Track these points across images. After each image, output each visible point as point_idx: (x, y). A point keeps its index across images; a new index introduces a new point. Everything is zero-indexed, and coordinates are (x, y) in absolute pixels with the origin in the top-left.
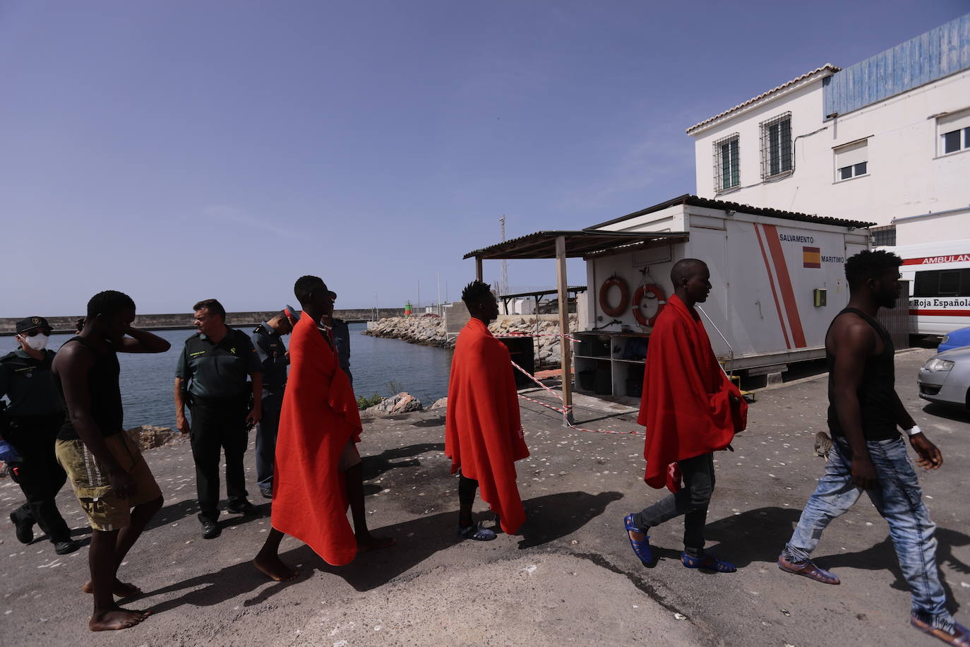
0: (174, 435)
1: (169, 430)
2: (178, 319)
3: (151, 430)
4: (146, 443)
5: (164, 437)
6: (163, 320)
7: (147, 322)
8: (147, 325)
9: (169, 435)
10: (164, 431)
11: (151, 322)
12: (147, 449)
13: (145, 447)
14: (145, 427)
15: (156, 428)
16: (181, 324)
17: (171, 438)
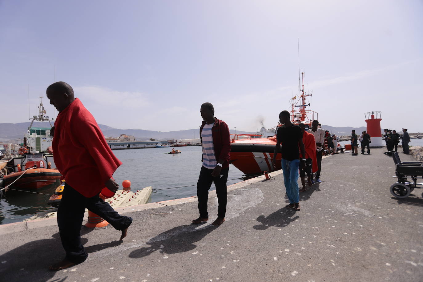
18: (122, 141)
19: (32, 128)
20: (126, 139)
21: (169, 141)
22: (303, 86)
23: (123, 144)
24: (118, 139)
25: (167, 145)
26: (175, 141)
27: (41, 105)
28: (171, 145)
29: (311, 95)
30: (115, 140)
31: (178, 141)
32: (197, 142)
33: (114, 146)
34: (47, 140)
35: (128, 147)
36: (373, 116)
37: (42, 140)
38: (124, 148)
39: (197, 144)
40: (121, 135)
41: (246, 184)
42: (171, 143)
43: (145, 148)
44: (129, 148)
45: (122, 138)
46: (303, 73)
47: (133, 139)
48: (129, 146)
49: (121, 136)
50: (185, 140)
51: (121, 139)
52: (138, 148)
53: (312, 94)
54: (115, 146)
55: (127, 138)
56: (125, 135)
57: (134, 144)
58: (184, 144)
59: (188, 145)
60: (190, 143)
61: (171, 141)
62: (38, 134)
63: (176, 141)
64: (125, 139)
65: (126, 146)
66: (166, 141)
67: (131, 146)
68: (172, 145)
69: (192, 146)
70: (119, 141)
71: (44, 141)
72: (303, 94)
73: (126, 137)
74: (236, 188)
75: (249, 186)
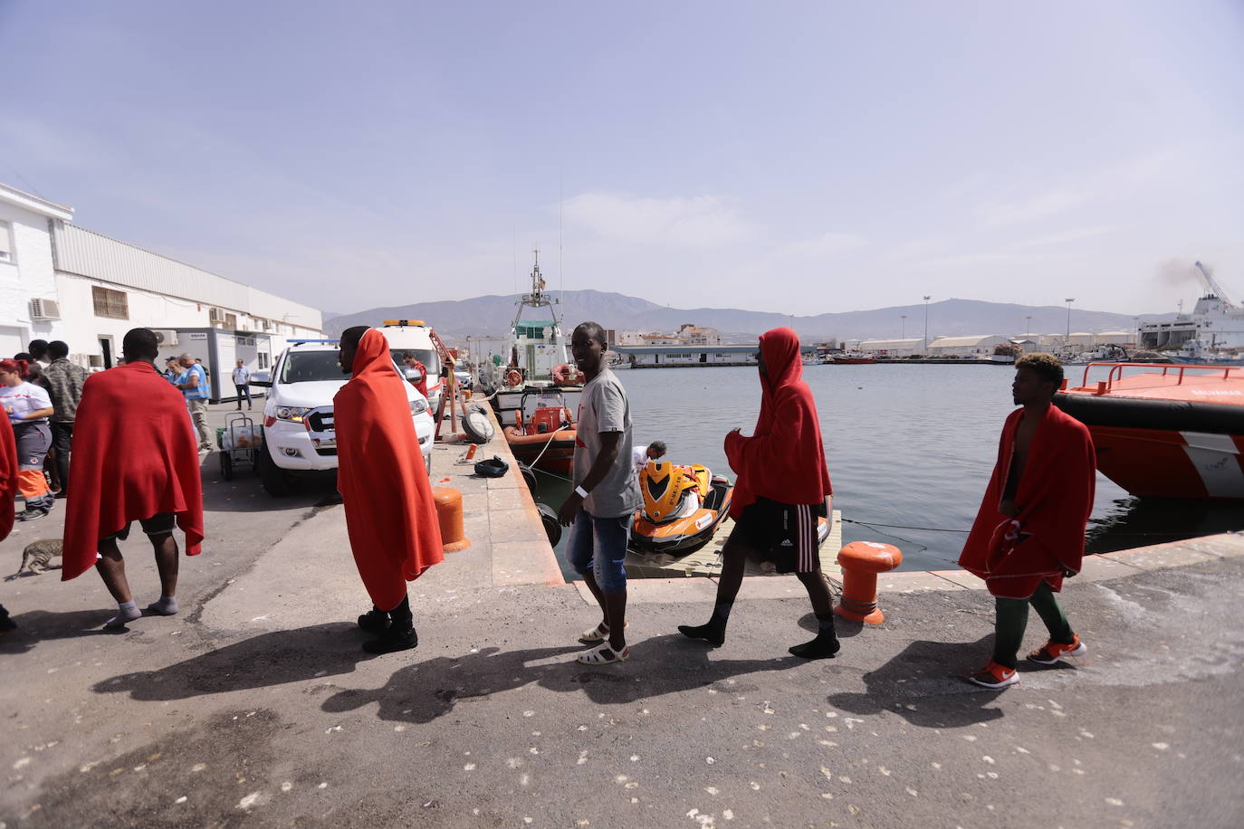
18: (685, 343)
19: (521, 324)
20: (697, 337)
21: (818, 344)
23: (688, 354)
24: (676, 338)
25: (815, 359)
26: (838, 347)
27: (536, 270)
28: (825, 357)
30: (668, 341)
31: (847, 348)
32: (912, 350)
33: (665, 356)
34: (546, 350)
35: (701, 360)
37: (537, 350)
38: (690, 362)
39: (913, 357)
40: (683, 327)
41: (1195, 555)
42: (827, 352)
43: (747, 365)
44: (703, 363)
45: (685, 335)
47: (714, 338)
48: (704, 358)
49: (682, 330)
50: (873, 343)
51: (683, 337)
52: (729, 365)
54: (668, 356)
55: (699, 335)
56: (692, 326)
57: (719, 352)
58: (869, 356)
59: (882, 359)
60: (889, 355)
61: (824, 345)
62: (530, 336)
63: (843, 346)
64: (693, 336)
65: (696, 359)
66: (811, 345)
67: (710, 359)
68: (829, 357)
69: (894, 362)
70: (677, 342)
71: (542, 352)
73: (695, 332)
74: (1161, 563)
75: (1215, 565)
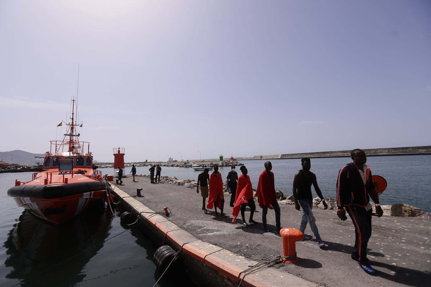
0: (423, 213)
1: (419, 210)
2: (411, 150)
3: (408, 207)
4: (405, 213)
5: (416, 212)
6: (401, 150)
7: (393, 151)
8: (392, 153)
9: (419, 212)
10: (416, 209)
11: (395, 151)
12: (406, 216)
13: (405, 215)
14: (405, 205)
15: (412, 207)
16: (413, 152)
17: (421, 214)
22: (73, 114)
29: (81, 126)
36: (119, 151)
46: (74, 101)
53: (82, 124)
72: (73, 122)
